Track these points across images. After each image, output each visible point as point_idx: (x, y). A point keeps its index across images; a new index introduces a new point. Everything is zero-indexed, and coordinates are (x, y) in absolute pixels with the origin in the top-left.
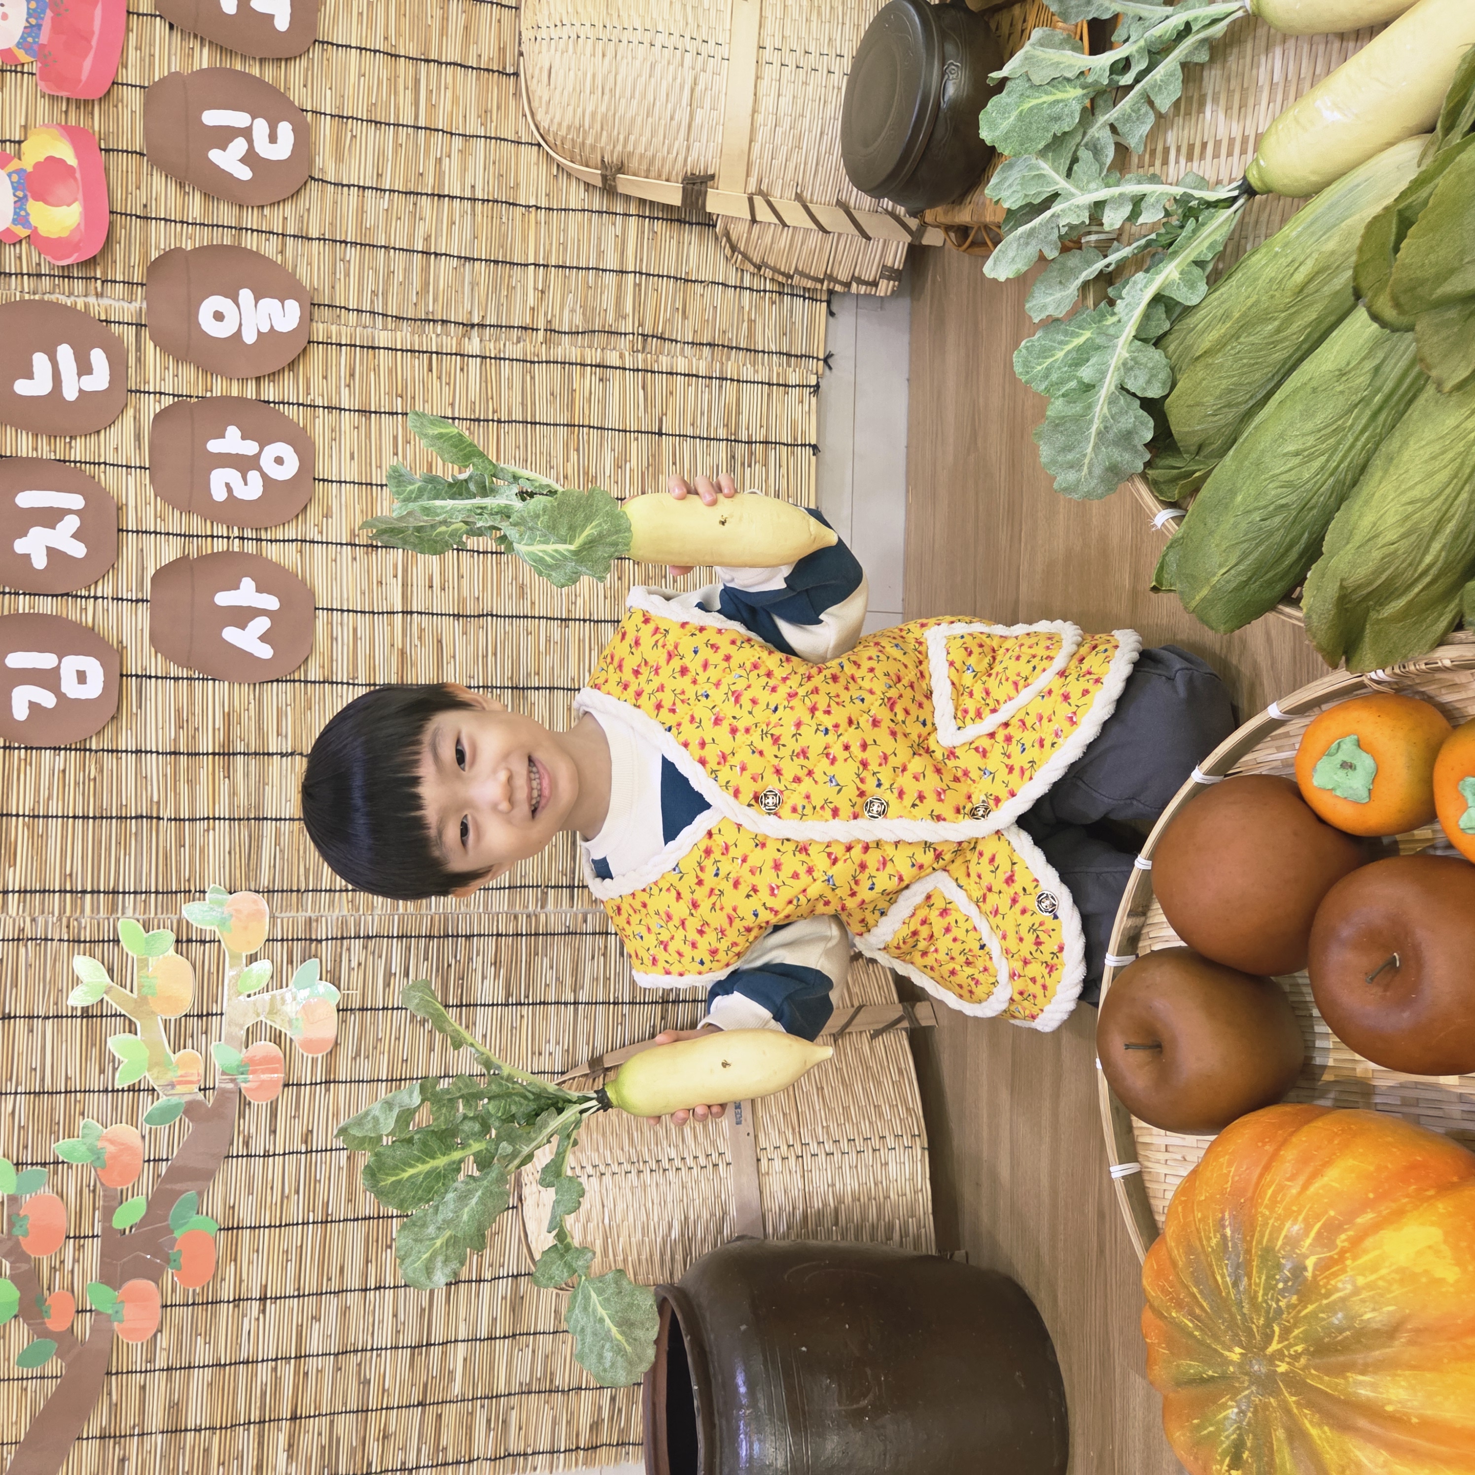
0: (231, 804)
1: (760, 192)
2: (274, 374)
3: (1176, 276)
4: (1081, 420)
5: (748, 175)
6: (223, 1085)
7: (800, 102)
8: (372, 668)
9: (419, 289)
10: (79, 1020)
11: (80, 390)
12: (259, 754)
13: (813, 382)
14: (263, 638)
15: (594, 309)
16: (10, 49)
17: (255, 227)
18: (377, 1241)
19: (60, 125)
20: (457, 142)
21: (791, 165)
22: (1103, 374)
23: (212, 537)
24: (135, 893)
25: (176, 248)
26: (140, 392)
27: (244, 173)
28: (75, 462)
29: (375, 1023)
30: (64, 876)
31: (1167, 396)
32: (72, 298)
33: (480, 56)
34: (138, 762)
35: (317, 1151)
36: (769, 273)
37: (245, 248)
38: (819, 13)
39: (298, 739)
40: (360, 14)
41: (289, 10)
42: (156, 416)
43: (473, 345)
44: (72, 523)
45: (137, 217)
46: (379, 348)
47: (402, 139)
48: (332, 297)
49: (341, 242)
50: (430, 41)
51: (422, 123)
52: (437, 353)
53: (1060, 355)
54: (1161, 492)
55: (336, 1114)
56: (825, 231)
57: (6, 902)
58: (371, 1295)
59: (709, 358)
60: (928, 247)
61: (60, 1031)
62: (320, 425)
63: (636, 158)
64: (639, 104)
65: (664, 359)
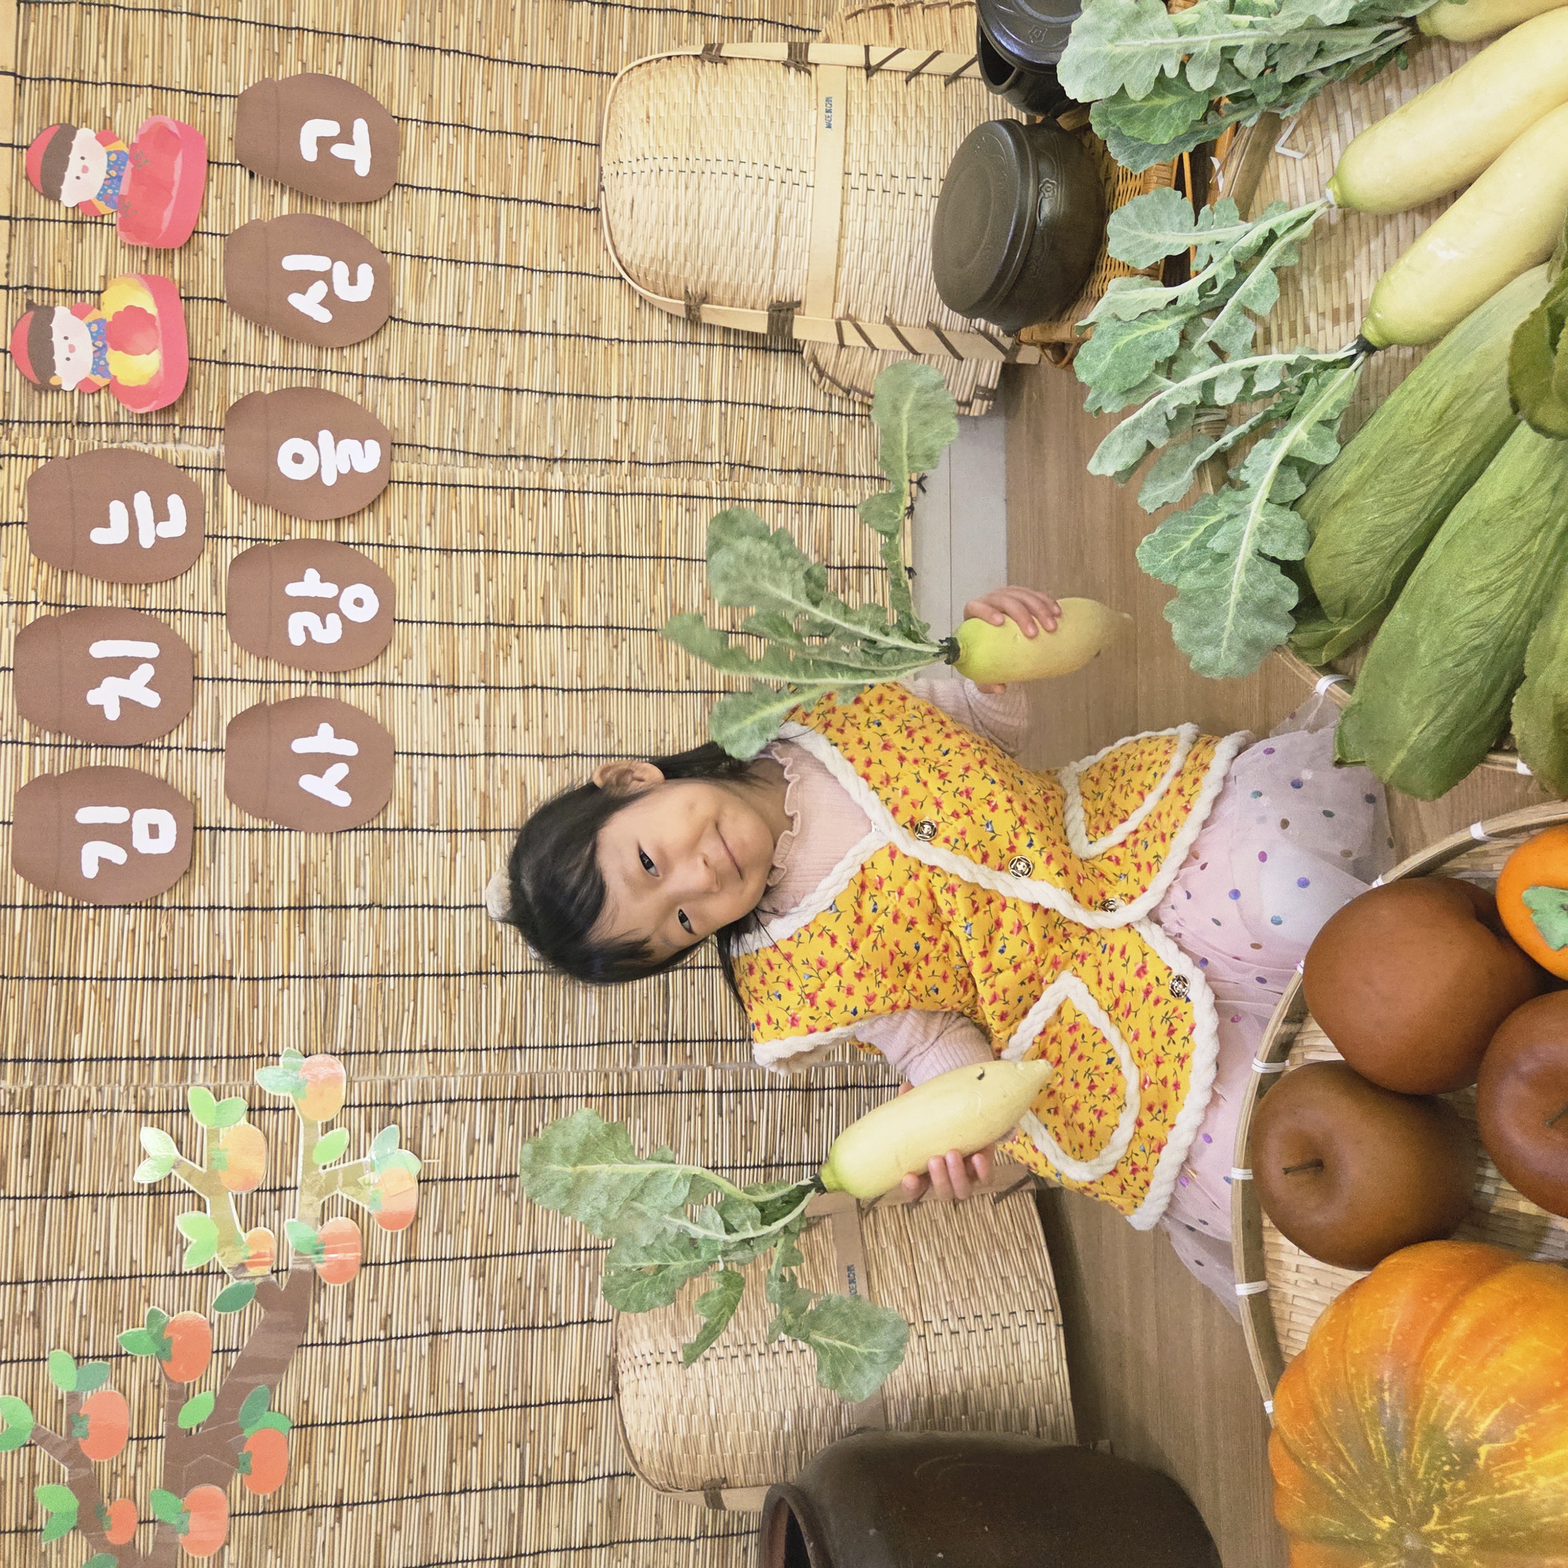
0: (307, 961)
1: (848, 317)
2: (354, 515)
5: (835, 301)
6: (297, 1267)
7: (887, 226)
8: (453, 813)
9: (501, 425)
10: (145, 1197)
11: (157, 537)
12: (336, 907)
14: (341, 786)
15: (679, 439)
16: (90, 201)
17: (334, 369)
18: (462, 1438)
19: (140, 274)
20: (538, 278)
21: (880, 289)
23: (290, 682)
24: (206, 1058)
25: (254, 392)
26: (217, 537)
27: (324, 316)
28: (150, 610)
29: (458, 1194)
30: (132, 1043)
32: (150, 445)
33: (560, 193)
34: (211, 919)
35: (397, 1338)
36: (858, 397)
37: (324, 390)
38: (905, 137)
39: (377, 891)
40: (440, 157)
41: (370, 156)
42: (234, 561)
43: (557, 479)
44: (146, 672)
45: (216, 362)
46: (460, 486)
47: (483, 275)
48: (413, 436)
49: (421, 381)
50: (510, 179)
51: (502, 260)
52: (520, 488)
55: (417, 1297)
56: (915, 353)
57: (70, 1072)
58: (455, 1499)
59: (799, 484)
60: (1024, 365)
61: (125, 1209)
62: (400, 566)
63: (721, 285)
64: (724, 233)
65: (752, 487)
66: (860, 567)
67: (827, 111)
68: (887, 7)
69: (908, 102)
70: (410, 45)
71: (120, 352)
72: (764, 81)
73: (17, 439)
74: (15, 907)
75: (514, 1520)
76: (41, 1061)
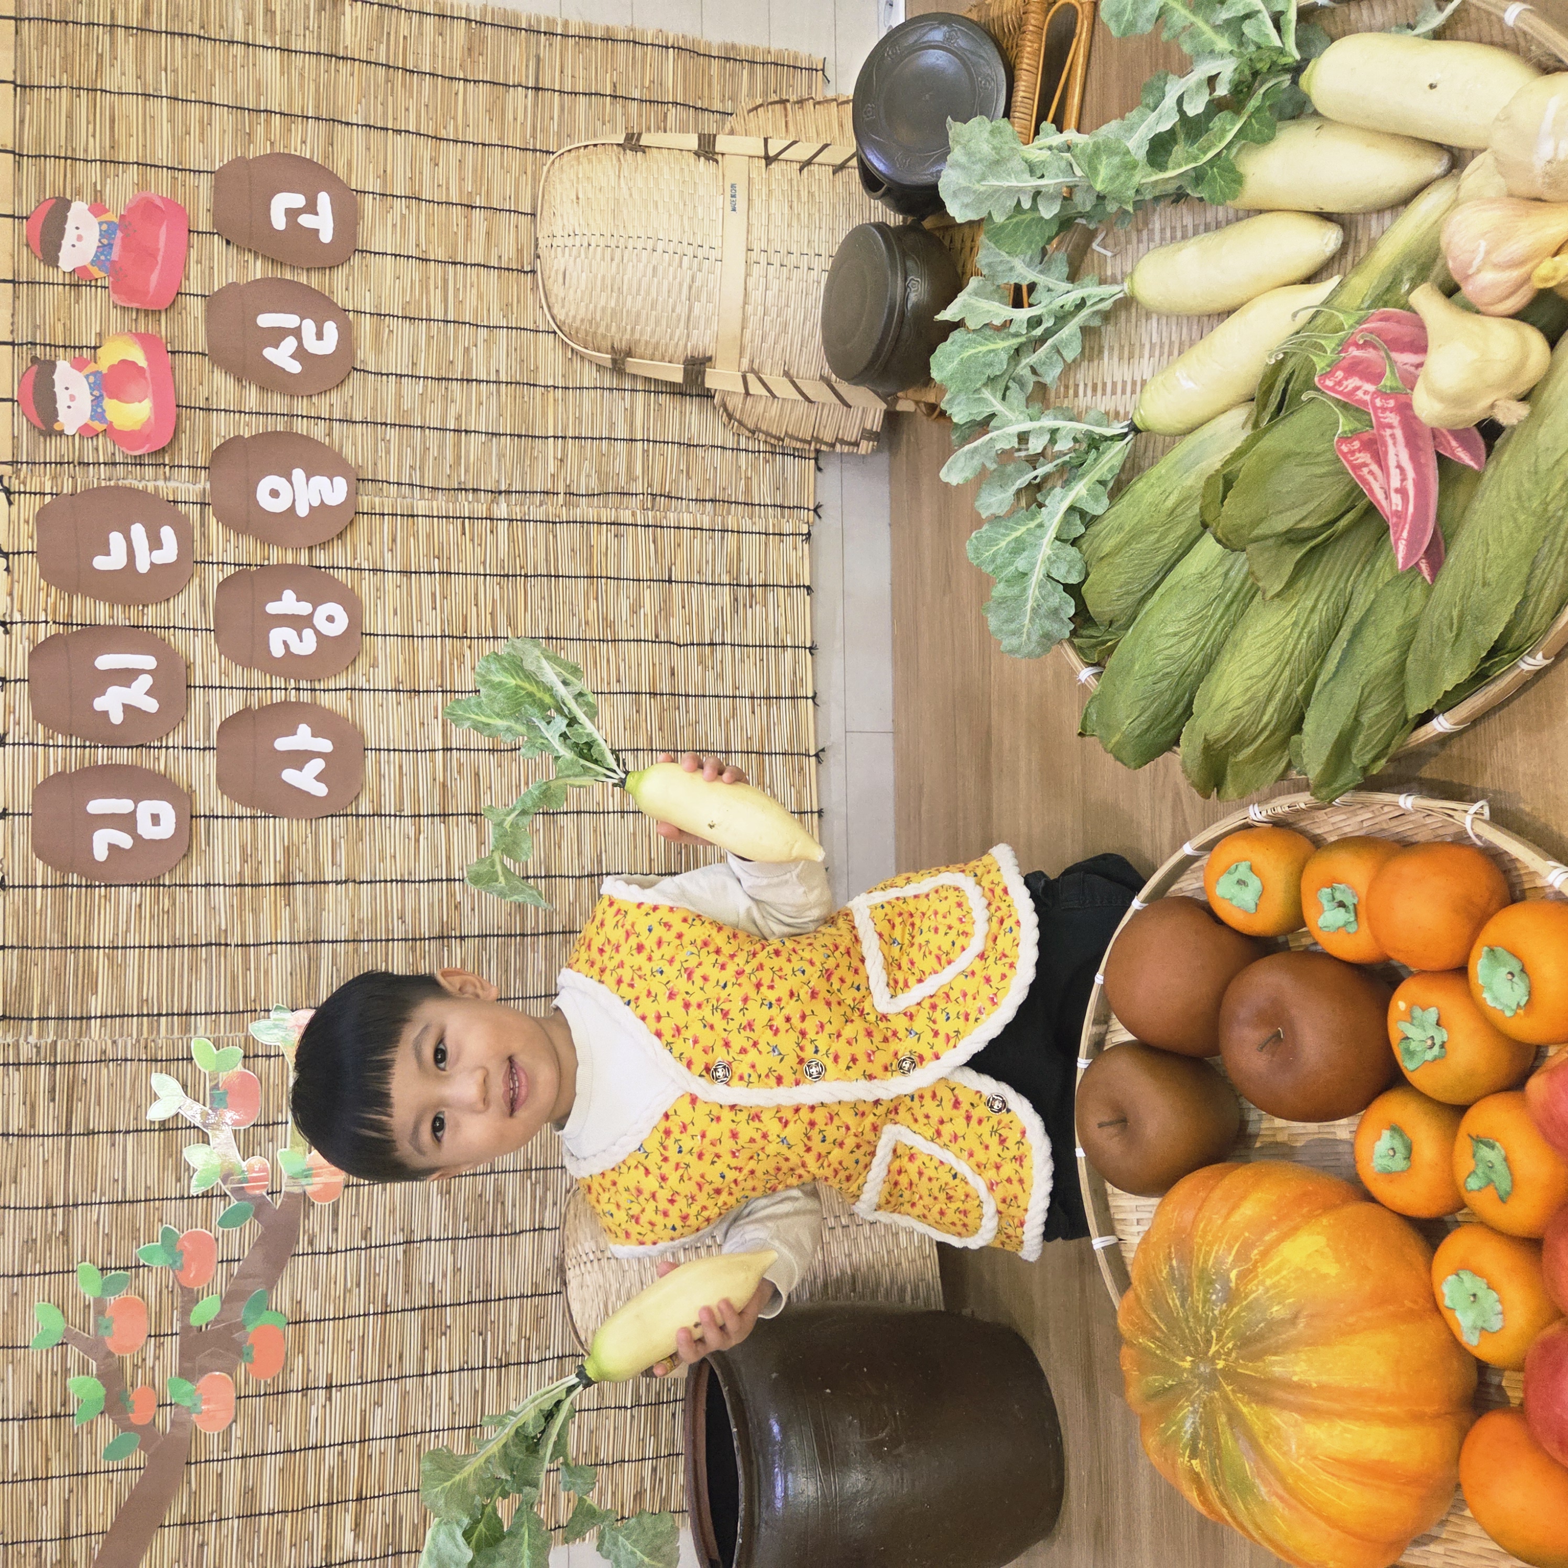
0: (292, 928)
1: (752, 371)
2: (324, 543)
3: (1084, 492)
4: (1019, 599)
5: (741, 355)
6: (289, 1189)
7: (784, 295)
8: (416, 801)
9: (451, 463)
10: (156, 1133)
11: (152, 564)
12: (316, 883)
13: (806, 531)
14: (318, 778)
15: (607, 474)
17: (304, 414)
18: (433, 1329)
20: (483, 332)
21: (779, 348)
22: (1033, 565)
23: (272, 689)
24: (206, 1014)
25: (235, 437)
26: (205, 563)
27: (295, 367)
28: (147, 627)
30: (142, 1001)
31: (1084, 582)
32: (143, 483)
33: (501, 257)
34: (208, 894)
35: (376, 1247)
36: (762, 437)
37: (297, 433)
38: (799, 219)
39: (351, 868)
40: (394, 226)
41: (331, 225)
42: (220, 585)
44: (145, 682)
45: (200, 409)
46: (417, 516)
47: (434, 331)
48: (375, 473)
49: (382, 424)
50: (457, 245)
51: (451, 317)
52: (469, 518)
53: (1003, 544)
54: (1085, 656)
55: (393, 1211)
56: (810, 401)
57: (89, 1027)
58: (427, 1380)
59: (712, 513)
60: (903, 412)
61: (139, 1144)
62: (366, 586)
63: (643, 342)
64: (644, 300)
65: (671, 515)
66: (766, 586)
67: (733, 196)
68: (783, 102)
69: (801, 188)
70: (366, 126)
71: (115, 401)
72: (677, 168)
73: (25, 478)
74: (36, 887)
75: (478, 1395)
76: (62, 1018)
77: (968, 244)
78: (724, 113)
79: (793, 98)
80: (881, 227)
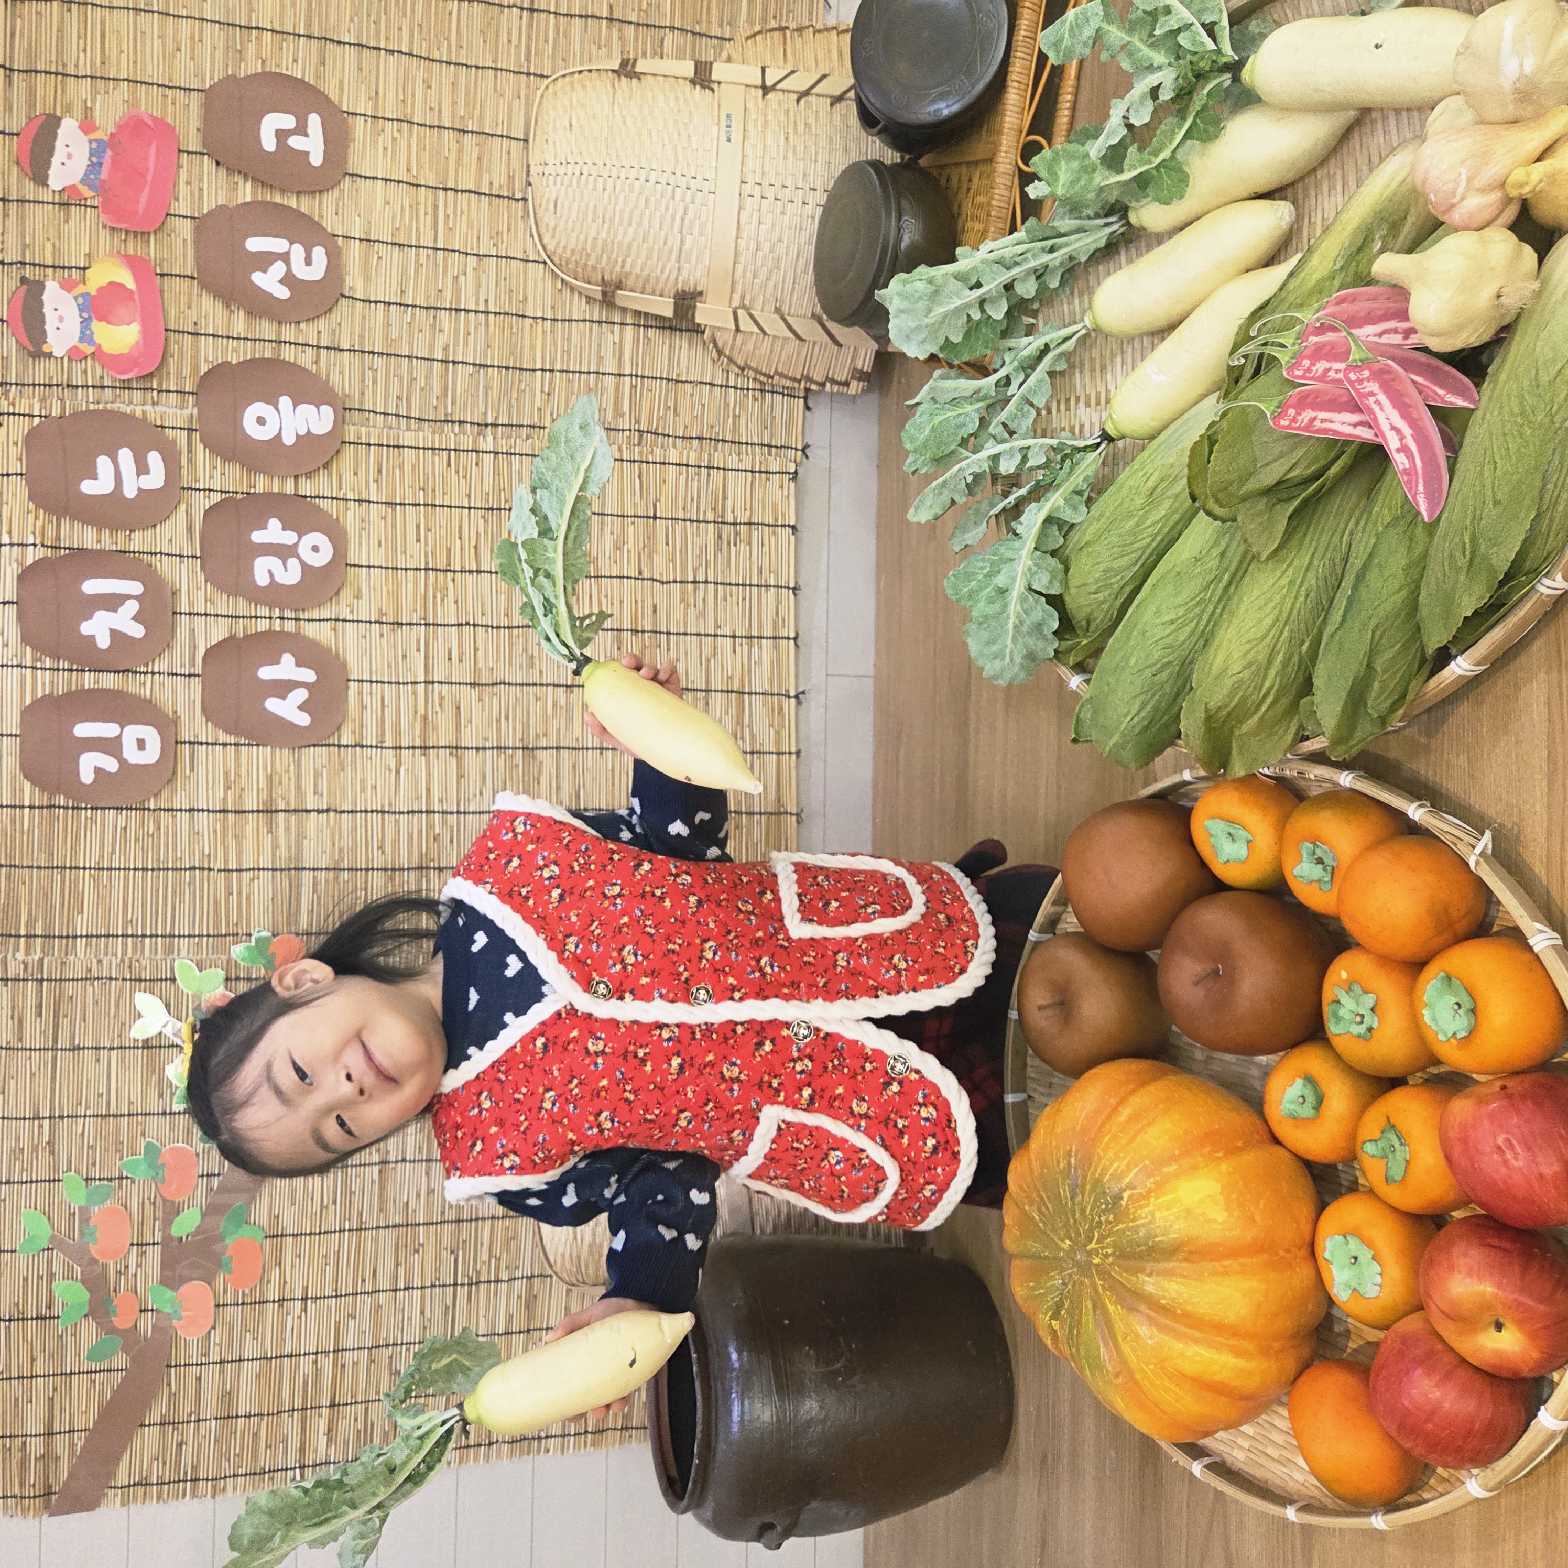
0: (274, 855)
1: (743, 307)
2: (311, 472)
5: (732, 291)
7: (777, 229)
8: (397, 733)
9: (439, 393)
10: (140, 1050)
11: (139, 489)
12: (298, 811)
13: (792, 470)
14: (301, 708)
17: (292, 341)
18: (406, 1247)
20: (472, 261)
21: (771, 284)
23: (256, 617)
24: (189, 936)
25: (223, 363)
26: (192, 489)
27: (283, 293)
28: (134, 553)
30: (126, 922)
33: (492, 184)
34: (192, 819)
36: (751, 374)
37: (284, 360)
39: (333, 798)
40: (385, 149)
41: (322, 148)
42: (206, 512)
43: (488, 443)
44: (132, 607)
45: (188, 333)
46: (403, 447)
47: (423, 259)
48: (361, 403)
49: (369, 353)
50: (447, 170)
51: (440, 245)
52: (455, 450)
56: (800, 339)
57: (74, 947)
58: (400, 1294)
59: (698, 450)
61: (123, 1060)
62: (351, 517)
63: (633, 277)
64: (636, 231)
65: (658, 451)
66: (750, 524)
67: (728, 127)
68: (782, 29)
69: (798, 119)
70: (358, 45)
72: (672, 96)
73: (14, 399)
74: (23, 807)
76: (49, 937)
77: (965, 186)
78: (722, 39)
79: (793, 25)
80: (876, 165)
